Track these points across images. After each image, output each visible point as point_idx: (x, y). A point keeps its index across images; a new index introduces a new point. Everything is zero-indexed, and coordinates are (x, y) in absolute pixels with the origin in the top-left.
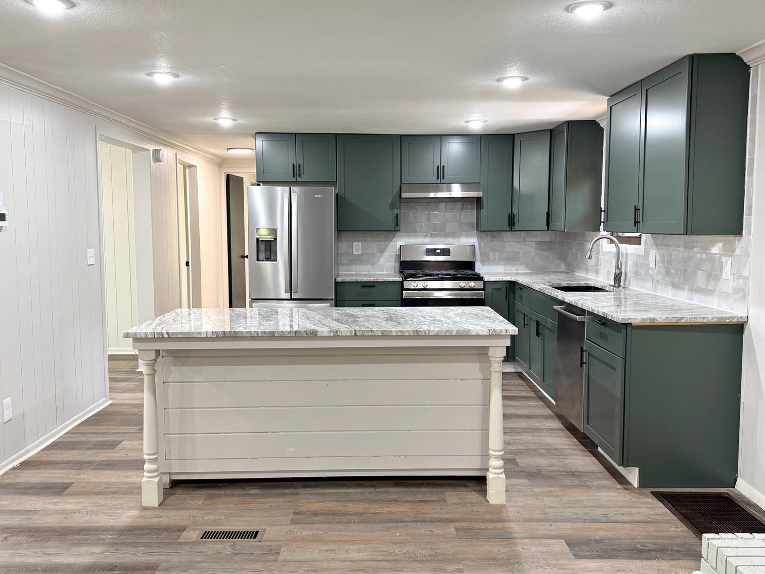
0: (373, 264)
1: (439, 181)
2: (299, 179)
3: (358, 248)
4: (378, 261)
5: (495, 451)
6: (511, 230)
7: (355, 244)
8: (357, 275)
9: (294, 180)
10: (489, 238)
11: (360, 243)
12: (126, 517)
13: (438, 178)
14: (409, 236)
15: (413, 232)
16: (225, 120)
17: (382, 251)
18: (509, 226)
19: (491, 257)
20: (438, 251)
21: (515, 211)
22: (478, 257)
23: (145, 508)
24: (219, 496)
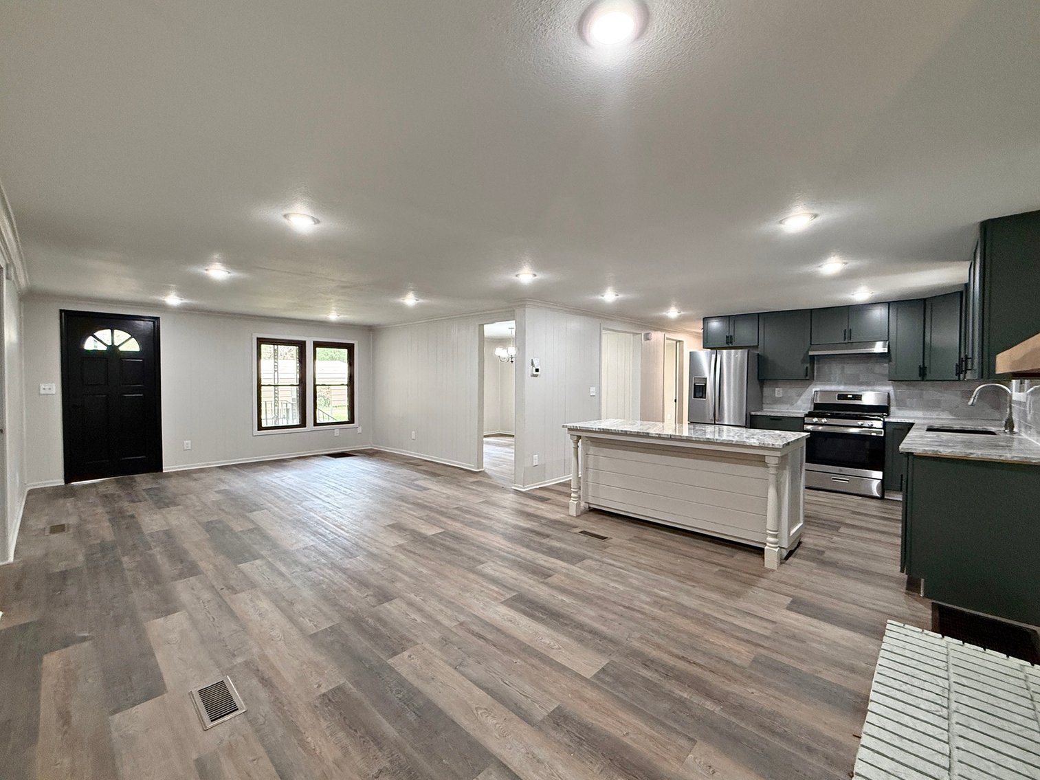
0: (792, 405)
1: (846, 341)
2: (730, 345)
3: (779, 392)
4: (796, 402)
5: (770, 530)
6: (923, 380)
7: (777, 389)
8: (778, 412)
9: (727, 346)
10: (905, 387)
11: (781, 389)
12: (559, 516)
13: (845, 338)
14: (824, 384)
15: (829, 381)
16: (673, 313)
17: (800, 395)
18: (920, 376)
19: (908, 403)
20: (849, 396)
21: (926, 365)
22: (893, 402)
23: (570, 516)
24: (607, 520)
